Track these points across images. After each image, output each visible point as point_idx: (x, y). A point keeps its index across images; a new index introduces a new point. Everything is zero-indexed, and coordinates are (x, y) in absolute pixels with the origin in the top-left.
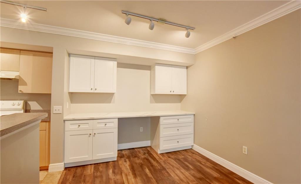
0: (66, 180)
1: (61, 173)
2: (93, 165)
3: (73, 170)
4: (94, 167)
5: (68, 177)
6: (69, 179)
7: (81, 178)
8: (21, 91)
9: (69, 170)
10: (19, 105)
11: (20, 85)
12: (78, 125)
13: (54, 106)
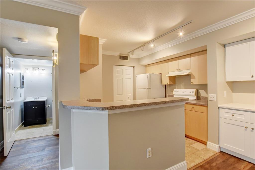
0: (216, 160)
1: (215, 153)
2: (252, 165)
3: (227, 156)
4: (252, 167)
5: (219, 159)
6: (218, 161)
7: (229, 167)
8: (192, 83)
9: (223, 155)
10: (193, 93)
11: (192, 79)
12: (232, 114)
13: (210, 94)
